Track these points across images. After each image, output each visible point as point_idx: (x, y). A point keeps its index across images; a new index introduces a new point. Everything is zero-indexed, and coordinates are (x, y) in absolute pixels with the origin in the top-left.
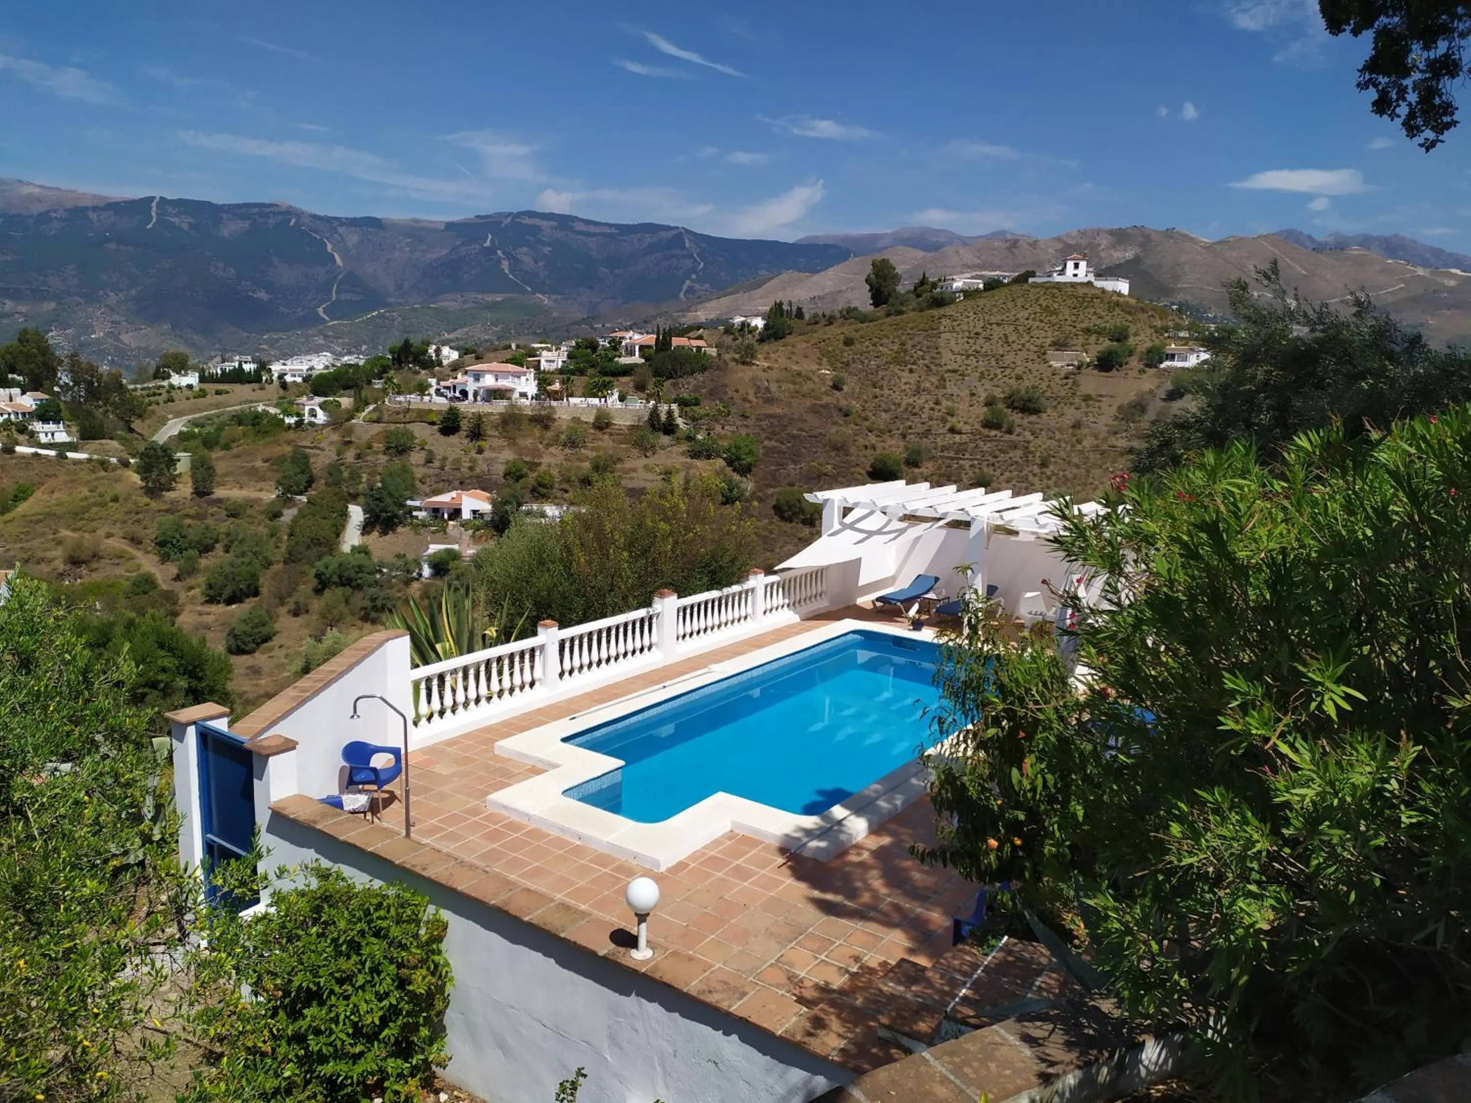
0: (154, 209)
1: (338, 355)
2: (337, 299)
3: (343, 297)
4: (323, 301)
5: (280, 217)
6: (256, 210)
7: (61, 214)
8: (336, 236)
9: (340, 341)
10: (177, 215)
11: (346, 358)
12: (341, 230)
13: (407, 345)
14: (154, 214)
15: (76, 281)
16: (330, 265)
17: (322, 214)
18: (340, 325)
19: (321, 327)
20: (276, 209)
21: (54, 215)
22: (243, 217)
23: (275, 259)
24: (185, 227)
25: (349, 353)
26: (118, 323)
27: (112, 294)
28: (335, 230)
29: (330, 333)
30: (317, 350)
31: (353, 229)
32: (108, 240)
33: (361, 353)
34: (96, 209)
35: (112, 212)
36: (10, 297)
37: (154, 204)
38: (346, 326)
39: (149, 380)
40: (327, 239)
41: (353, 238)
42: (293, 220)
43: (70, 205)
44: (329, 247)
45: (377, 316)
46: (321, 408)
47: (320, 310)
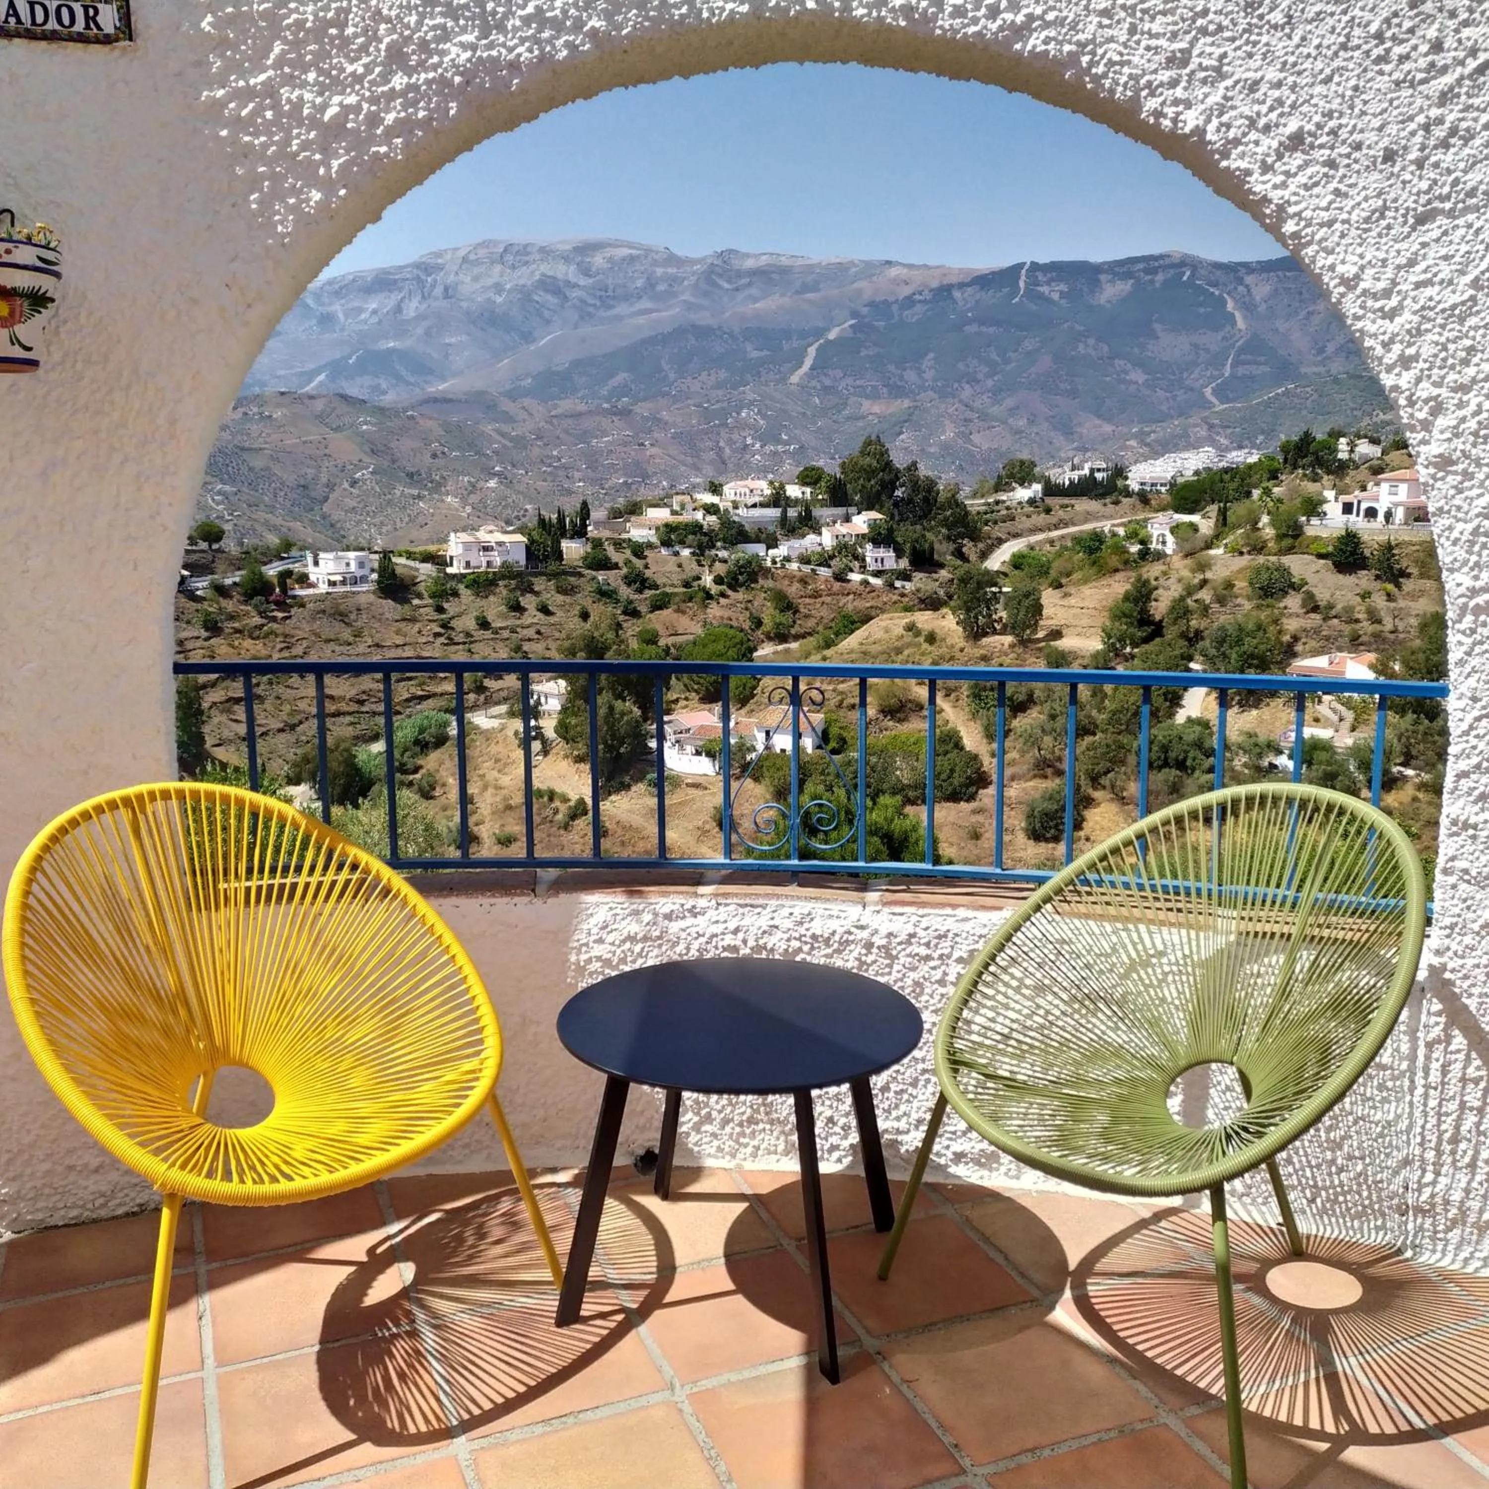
0: (1023, 278)
1: (1222, 451)
2: (1232, 376)
3: (1241, 371)
4: (1213, 378)
5: (1172, 271)
6: (1141, 266)
7: (928, 296)
8: (1241, 288)
9: (1229, 431)
10: (1048, 283)
11: (1234, 454)
12: (1249, 279)
13: (1307, 439)
14: (1022, 284)
15: (933, 372)
16: (1228, 328)
17: (1225, 260)
18: (1233, 409)
19: (1207, 413)
20: (1167, 261)
21: (917, 297)
22: (1128, 275)
23: (1157, 326)
24: (1056, 296)
25: (1240, 447)
26: (971, 421)
27: (967, 386)
28: (1240, 281)
29: (1217, 422)
30: (1195, 446)
31: (1265, 275)
32: (969, 322)
33: (1254, 446)
34: (962, 286)
35: (977, 287)
36: (867, 397)
37: (1023, 272)
38: (1239, 410)
39: (989, 493)
40: (1229, 293)
41: (1261, 289)
42: (1188, 273)
43: (935, 284)
44: (1230, 306)
45: (1284, 394)
46: (1172, 533)
47: (1208, 391)
